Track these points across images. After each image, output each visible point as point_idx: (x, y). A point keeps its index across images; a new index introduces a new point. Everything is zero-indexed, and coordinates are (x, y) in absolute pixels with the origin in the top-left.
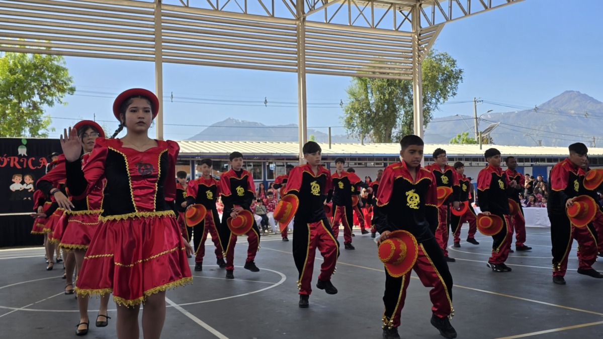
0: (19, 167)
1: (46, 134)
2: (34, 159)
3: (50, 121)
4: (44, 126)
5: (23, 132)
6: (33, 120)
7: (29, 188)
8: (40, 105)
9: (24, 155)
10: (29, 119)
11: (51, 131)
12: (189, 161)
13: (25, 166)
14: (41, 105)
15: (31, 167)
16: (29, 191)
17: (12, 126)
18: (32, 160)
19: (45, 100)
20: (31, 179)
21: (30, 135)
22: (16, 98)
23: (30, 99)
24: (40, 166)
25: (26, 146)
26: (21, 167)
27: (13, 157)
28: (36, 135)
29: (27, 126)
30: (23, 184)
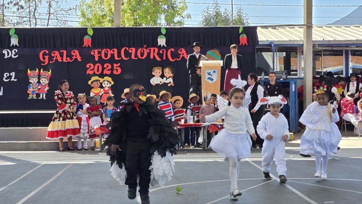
0: (158, 59)
1: (182, 21)
2: (173, 50)
3: (185, 6)
4: (180, 12)
5: (159, 20)
6: (168, 7)
7: (169, 82)
9: (163, 45)
10: (164, 5)
11: (186, 19)
12: (342, 51)
13: (164, 58)
15: (171, 59)
16: (169, 85)
17: (149, 13)
18: (171, 51)
20: (170, 72)
21: (166, 23)
24: (179, 58)
25: (165, 35)
26: (160, 59)
27: (153, 48)
28: (172, 24)
29: (163, 13)
30: (163, 78)
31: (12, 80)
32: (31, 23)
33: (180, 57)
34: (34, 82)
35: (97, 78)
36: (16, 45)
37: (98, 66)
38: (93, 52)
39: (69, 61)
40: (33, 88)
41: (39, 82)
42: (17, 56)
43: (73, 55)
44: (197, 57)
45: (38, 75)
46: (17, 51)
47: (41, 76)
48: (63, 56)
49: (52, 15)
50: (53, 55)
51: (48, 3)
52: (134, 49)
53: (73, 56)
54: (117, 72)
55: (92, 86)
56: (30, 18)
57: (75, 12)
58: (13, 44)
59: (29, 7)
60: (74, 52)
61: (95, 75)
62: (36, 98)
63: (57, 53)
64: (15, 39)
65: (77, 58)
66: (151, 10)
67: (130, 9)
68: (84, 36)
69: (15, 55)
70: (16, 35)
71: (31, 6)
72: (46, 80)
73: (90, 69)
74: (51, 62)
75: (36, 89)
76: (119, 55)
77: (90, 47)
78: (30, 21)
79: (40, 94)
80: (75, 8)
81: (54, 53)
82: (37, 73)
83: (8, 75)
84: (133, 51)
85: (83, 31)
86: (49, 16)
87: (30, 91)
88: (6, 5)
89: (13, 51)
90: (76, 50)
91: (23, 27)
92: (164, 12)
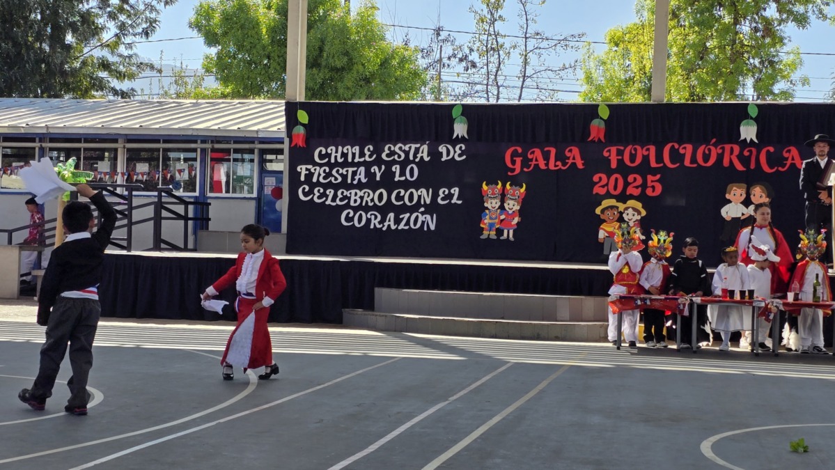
0: (740, 167)
1: (791, 91)
2: (772, 149)
3: (798, 61)
4: (786, 73)
5: (741, 89)
6: (762, 62)
8: (780, 25)
9: (751, 140)
10: (753, 58)
13: (753, 166)
14: (782, 27)
15: (766, 169)
17: (721, 75)
18: (768, 151)
19: (790, 12)
20: (764, 195)
21: (756, 94)
22: (729, 14)
23: (757, 14)
24: (783, 168)
25: (756, 120)
26: (744, 167)
27: (731, 145)
28: (768, 96)
29: (750, 74)
30: (747, 206)
31: (453, 202)
32: (490, 94)
33: (786, 164)
34: (493, 206)
35: (612, 202)
36: (463, 137)
37: (616, 179)
38: (607, 151)
39: (560, 169)
40: (491, 218)
41: (502, 207)
42: (464, 157)
43: (568, 156)
44: (823, 164)
45: (501, 195)
46: (463, 148)
47: (505, 196)
48: (549, 159)
49: (529, 79)
50: (530, 156)
51: (523, 57)
52: (689, 147)
53: (568, 158)
54: (653, 191)
55: (602, 217)
56: (487, 85)
57: (572, 73)
58: (458, 135)
59: (487, 65)
60: (571, 151)
61: (608, 195)
62: (495, 237)
63: (538, 152)
64: (462, 125)
65: (575, 163)
66: (727, 69)
67: (681, 66)
68: (592, 120)
69: (460, 155)
70: (464, 118)
71: (490, 62)
72: (516, 203)
73: (601, 184)
74: (525, 170)
75: (497, 221)
76: (659, 158)
77: (602, 142)
78: (487, 91)
79: (503, 231)
80: (573, 65)
81: (533, 152)
82: (499, 190)
83: (447, 192)
84: (687, 150)
85: (589, 111)
86: (524, 81)
87: (485, 224)
88: (445, 61)
89: (457, 148)
90: (576, 146)
91: (474, 102)
92: (753, 73)
